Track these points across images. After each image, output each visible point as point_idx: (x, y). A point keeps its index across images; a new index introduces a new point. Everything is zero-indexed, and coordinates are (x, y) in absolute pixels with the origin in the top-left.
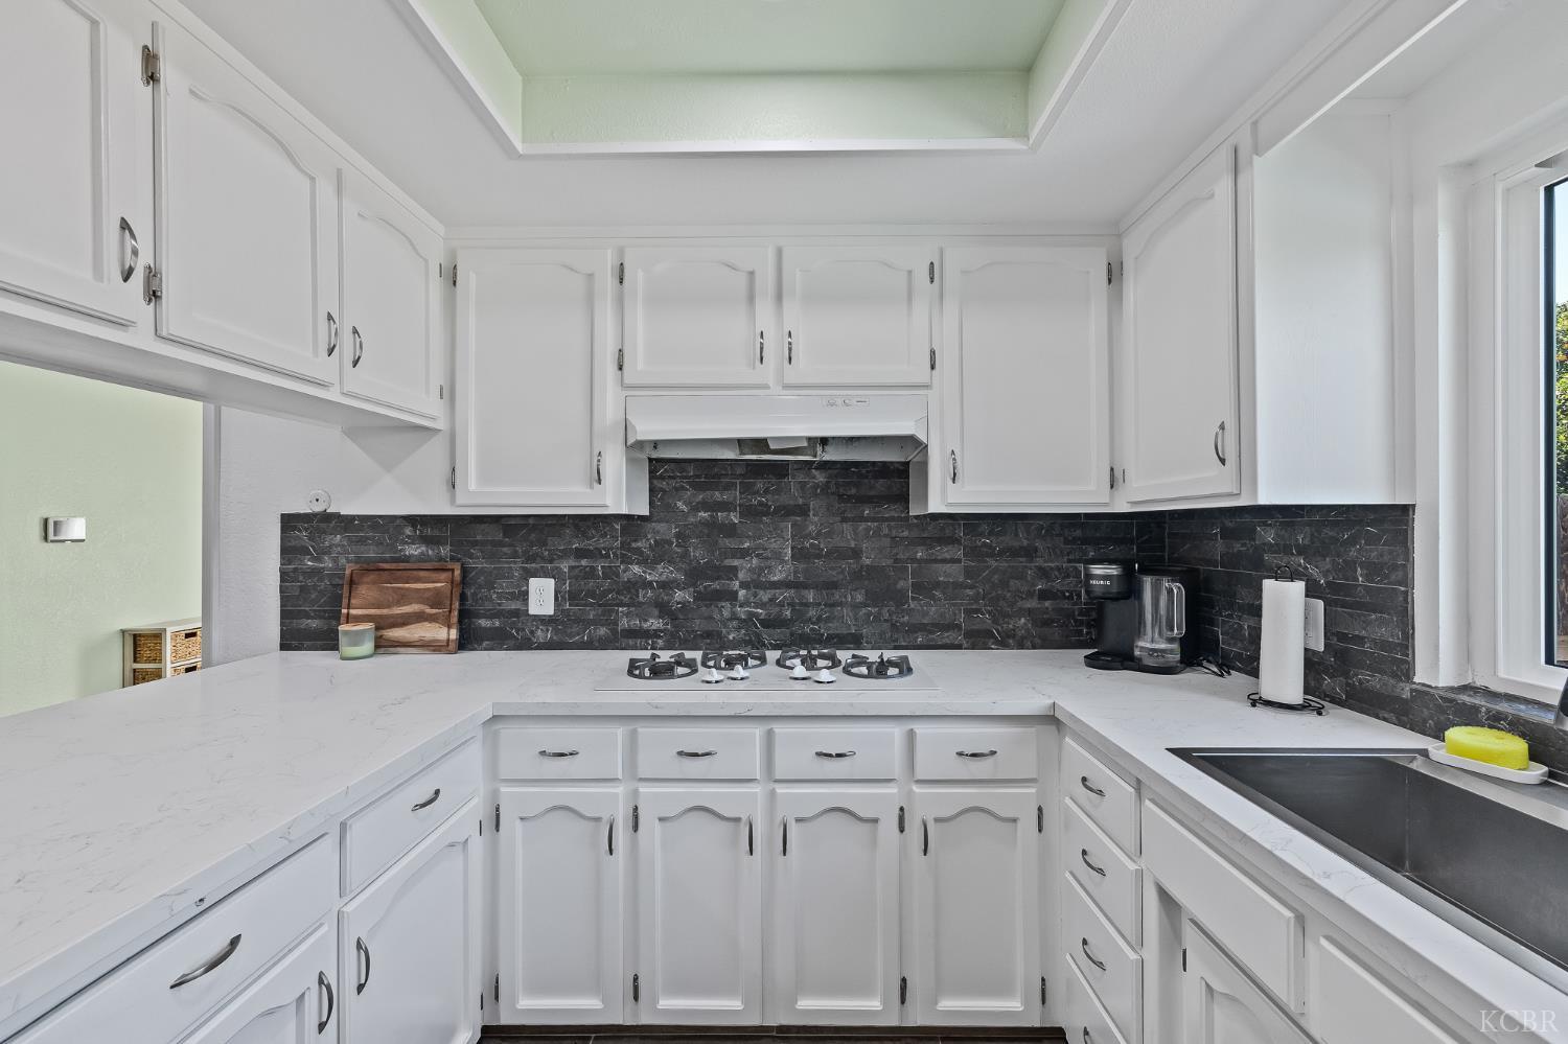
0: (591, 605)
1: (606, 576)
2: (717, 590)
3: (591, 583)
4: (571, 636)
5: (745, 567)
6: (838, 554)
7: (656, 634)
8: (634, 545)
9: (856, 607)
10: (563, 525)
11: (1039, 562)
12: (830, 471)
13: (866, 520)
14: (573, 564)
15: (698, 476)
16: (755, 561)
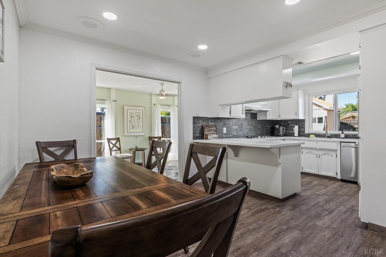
0: (230, 131)
1: (231, 127)
4: (227, 136)
9: (253, 131)
10: (227, 120)
11: (266, 126)
13: (254, 120)
14: (228, 126)
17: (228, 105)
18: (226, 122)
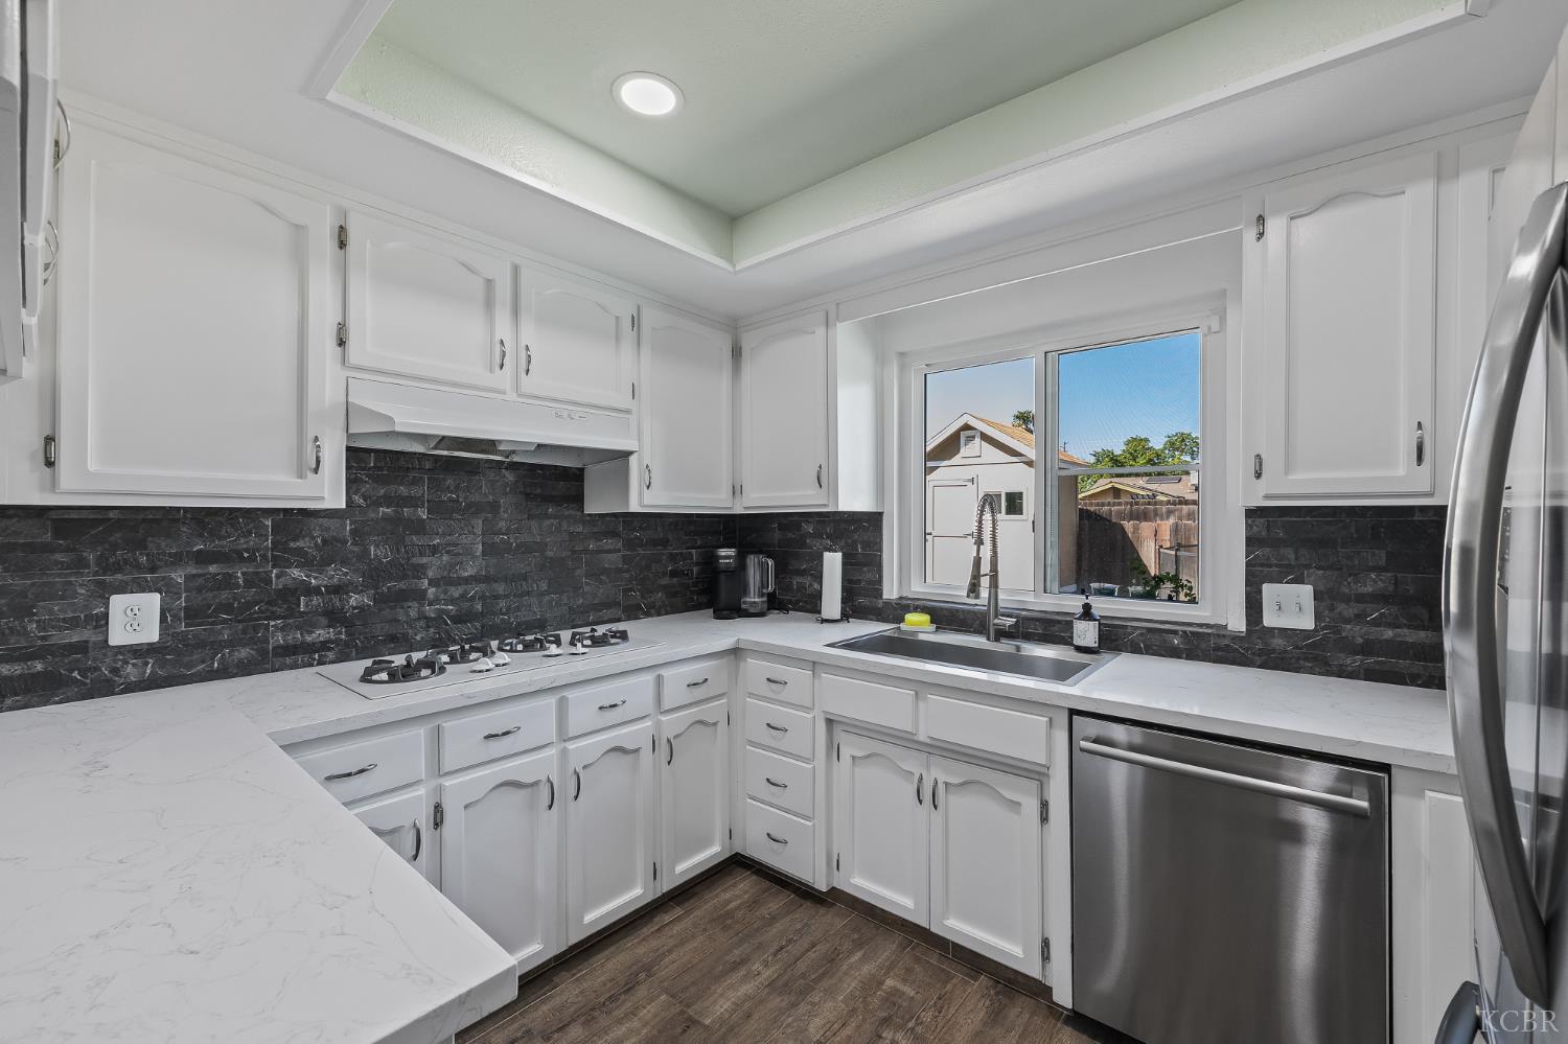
0: (225, 621)
1: (249, 583)
2: (404, 590)
3: (225, 595)
4: (189, 666)
5: (434, 565)
6: (526, 549)
7: (324, 646)
8: (292, 545)
9: (542, 594)
10: (175, 521)
11: (670, 550)
12: (518, 472)
13: (549, 517)
14: (194, 572)
15: (380, 469)
16: (445, 558)
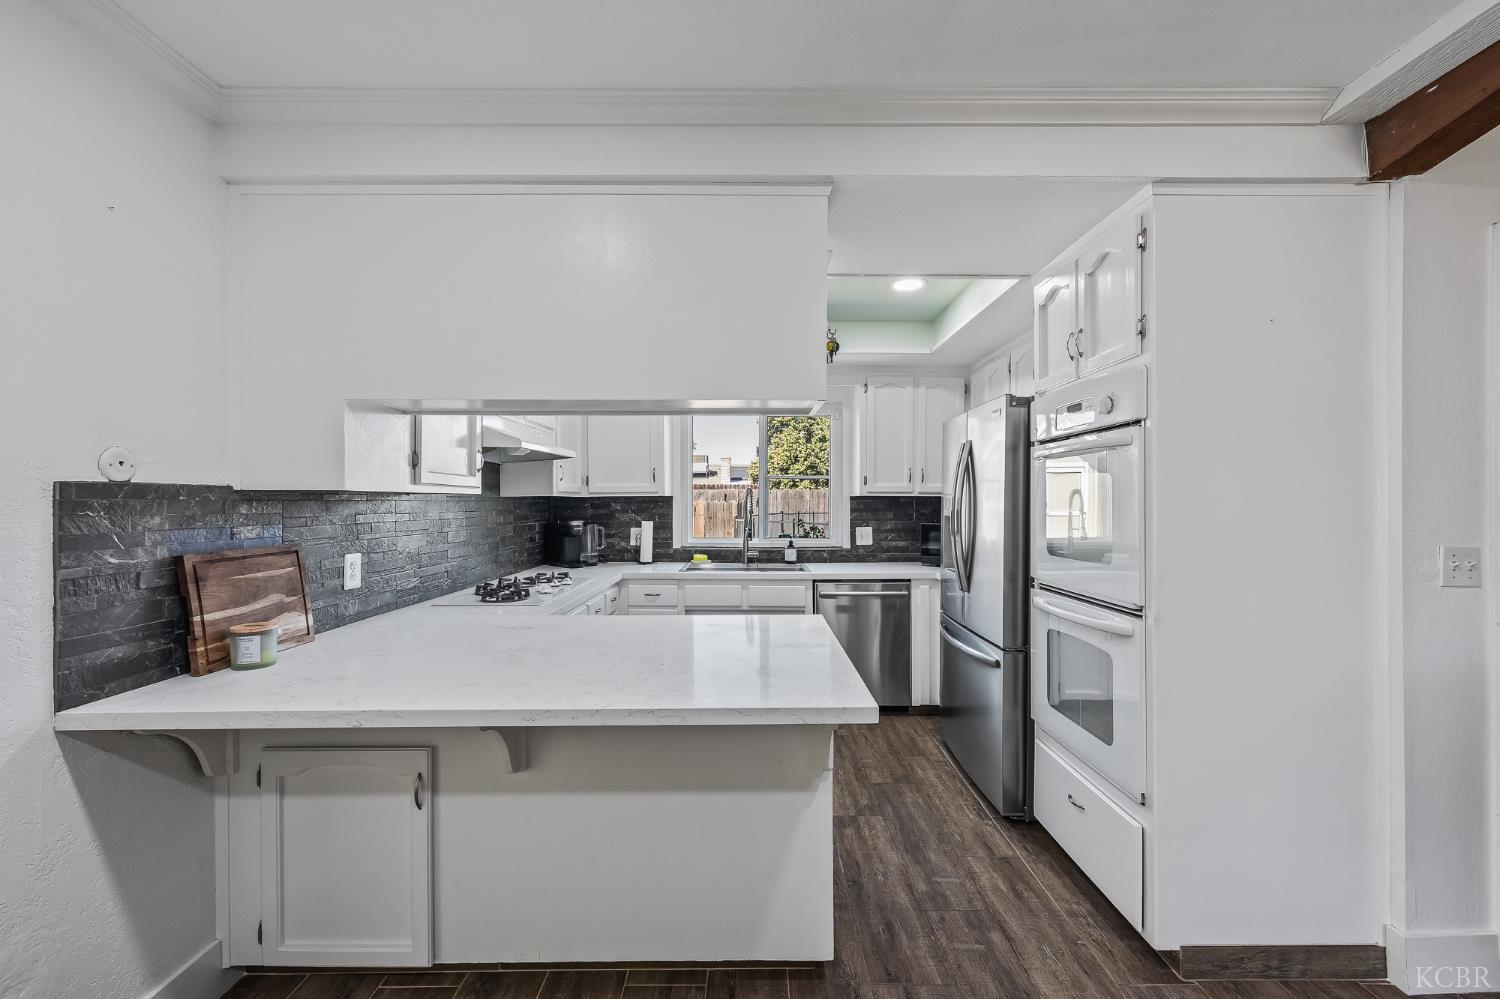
4: (370, 604)
11: (529, 522)
13: (488, 499)
17: (404, 412)
18: (361, 519)
